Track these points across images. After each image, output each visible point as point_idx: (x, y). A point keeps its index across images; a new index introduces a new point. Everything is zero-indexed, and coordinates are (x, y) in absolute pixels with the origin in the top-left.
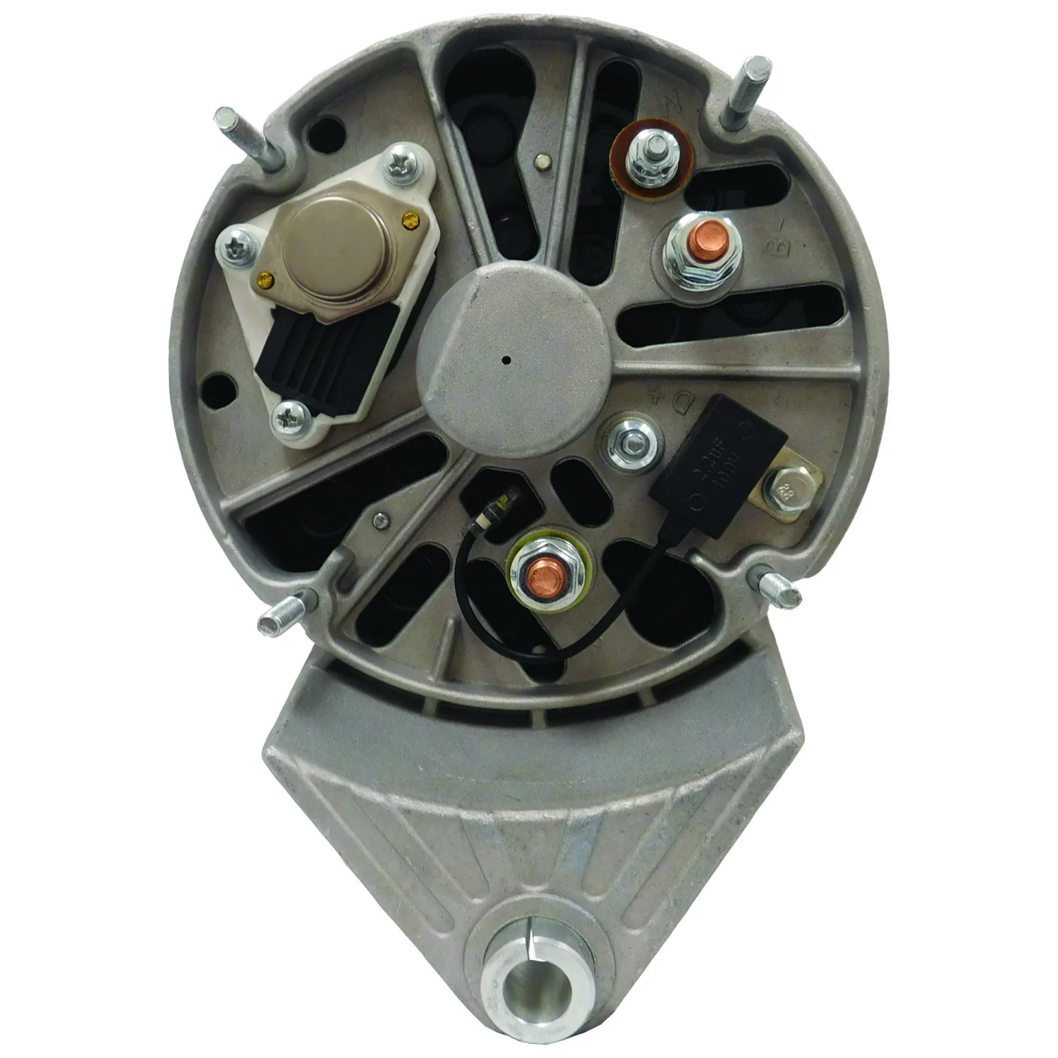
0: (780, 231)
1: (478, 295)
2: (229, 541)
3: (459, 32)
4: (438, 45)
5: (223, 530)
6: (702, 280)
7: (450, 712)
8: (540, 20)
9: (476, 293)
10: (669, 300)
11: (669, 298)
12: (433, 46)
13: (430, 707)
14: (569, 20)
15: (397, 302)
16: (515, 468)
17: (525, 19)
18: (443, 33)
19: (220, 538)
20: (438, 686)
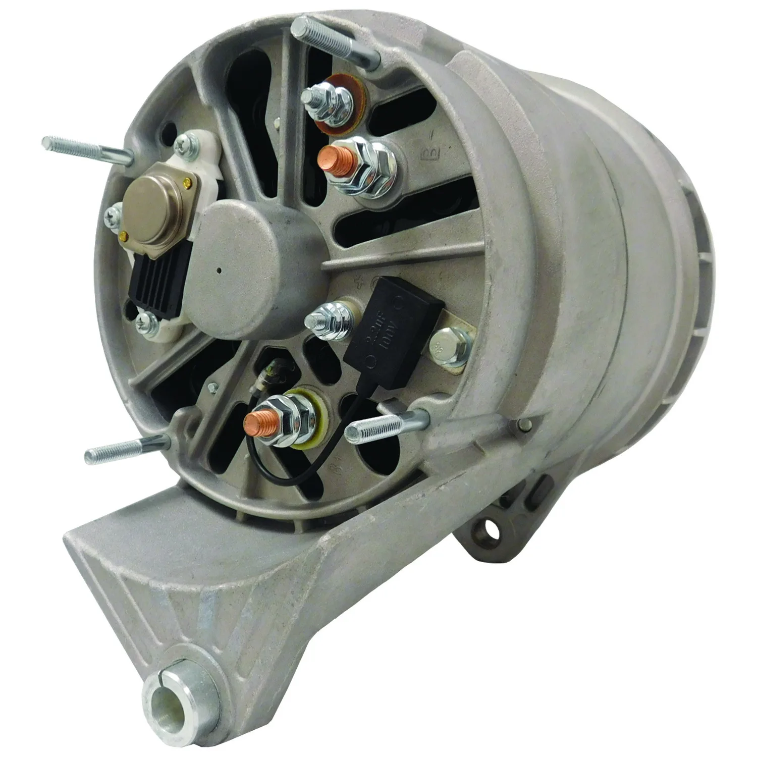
0: (431, 139)
1: (201, 228)
2: (129, 404)
3: (211, 48)
4: (200, 60)
5: (126, 398)
6: (352, 191)
7: (252, 521)
8: (252, 25)
9: (200, 227)
10: (362, 209)
11: (363, 207)
12: (197, 62)
13: (239, 517)
14: (267, 20)
15: (189, 239)
16: (282, 346)
17: (244, 28)
18: (203, 51)
19: (125, 402)
20: (244, 502)
